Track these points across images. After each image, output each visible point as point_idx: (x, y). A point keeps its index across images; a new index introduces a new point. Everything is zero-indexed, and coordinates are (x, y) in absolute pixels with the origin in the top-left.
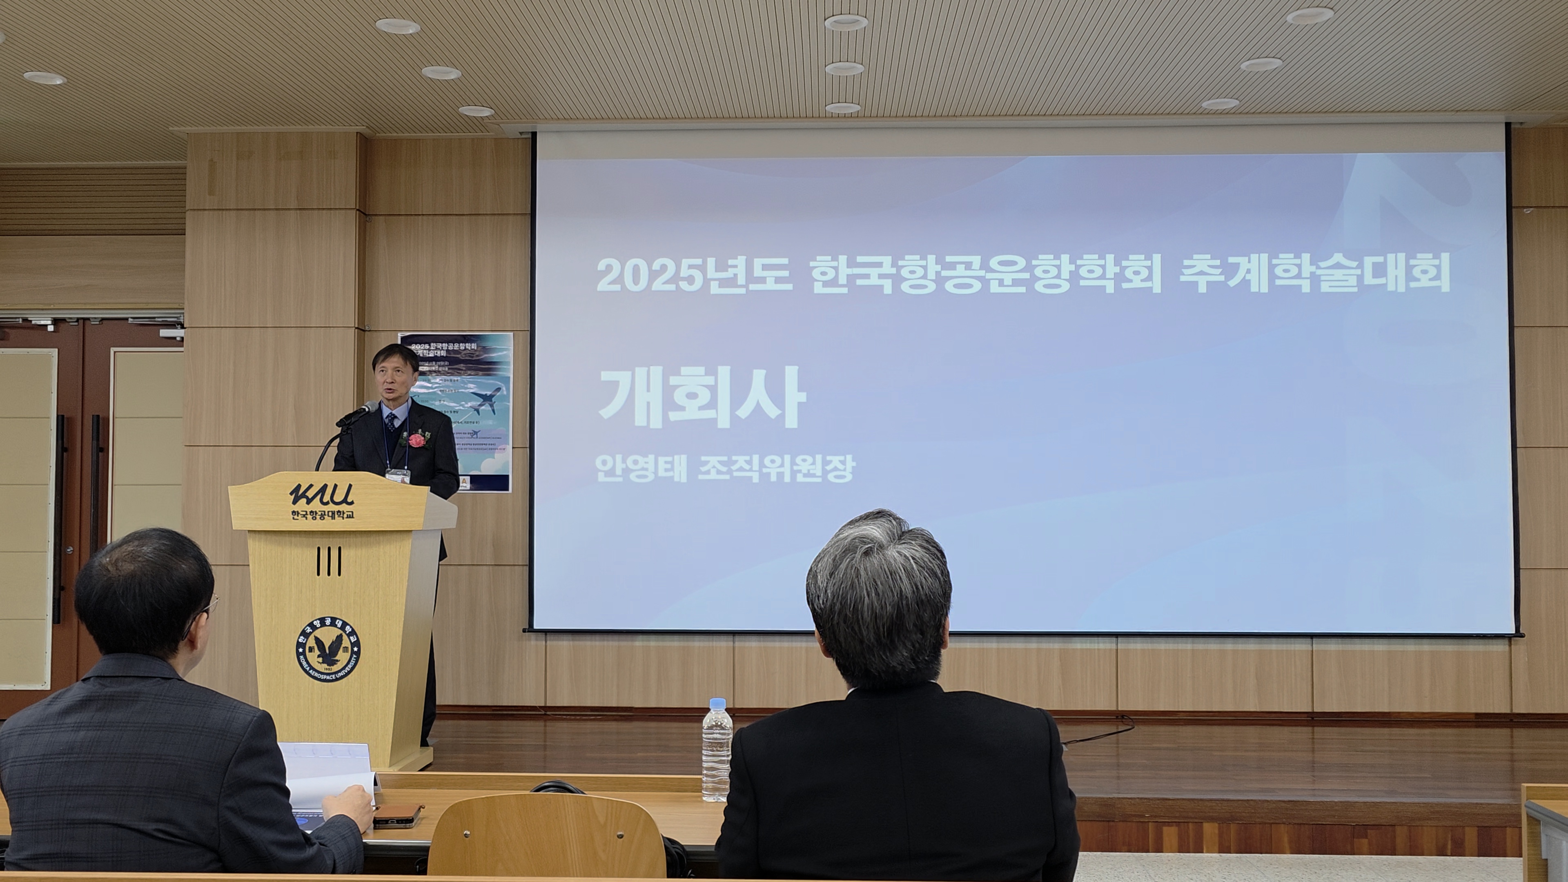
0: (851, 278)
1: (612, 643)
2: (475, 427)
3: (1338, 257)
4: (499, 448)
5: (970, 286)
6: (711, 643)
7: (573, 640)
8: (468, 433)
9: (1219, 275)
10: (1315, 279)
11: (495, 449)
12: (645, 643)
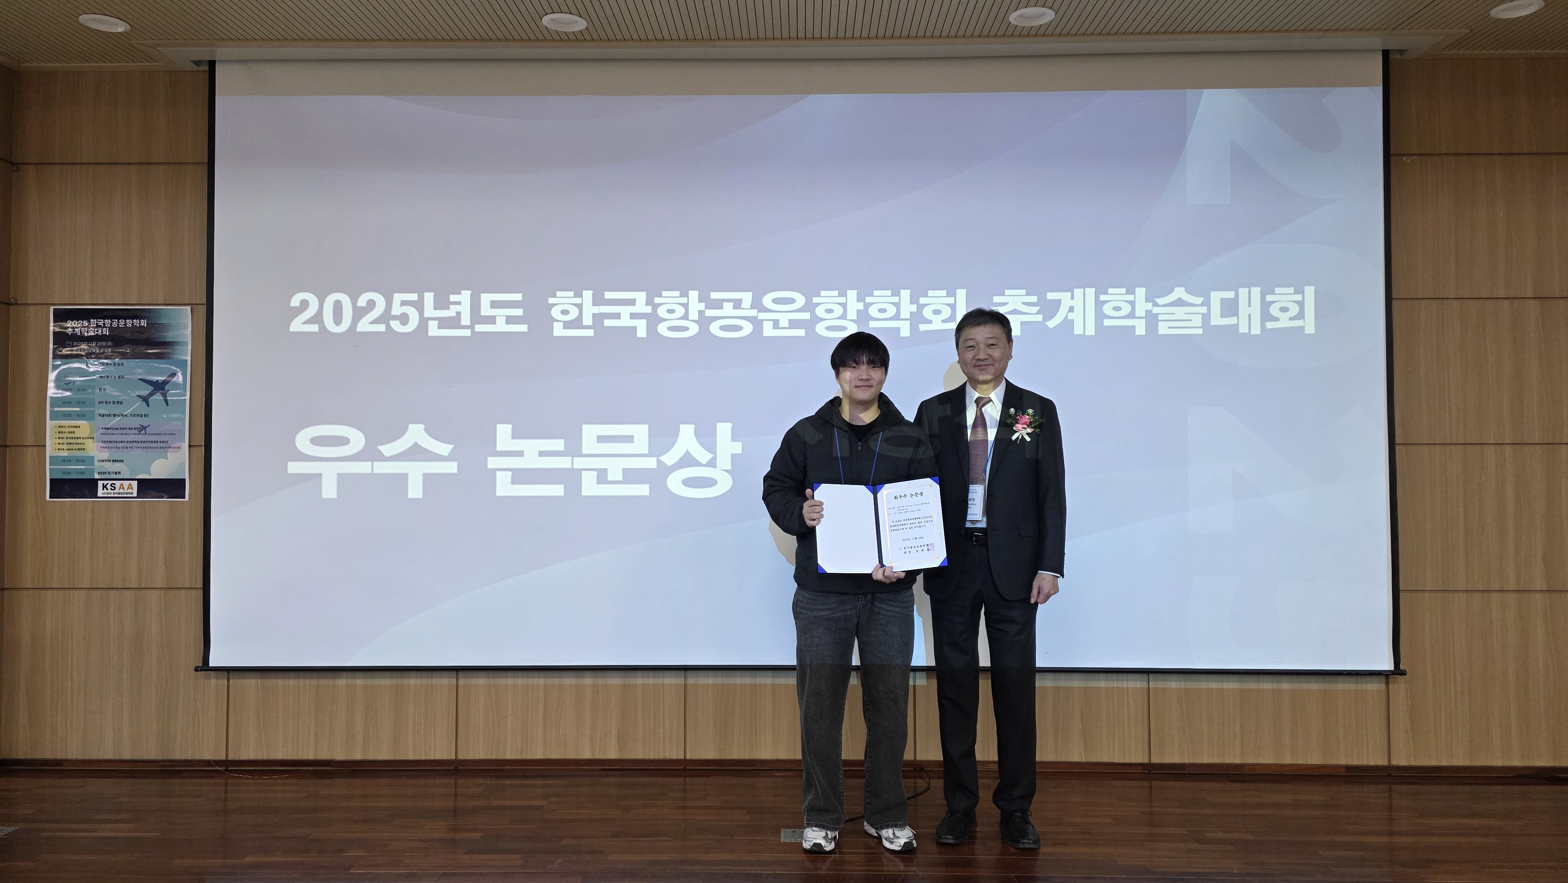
0: (598, 318)
1: (309, 683)
2: (144, 421)
3: (1179, 292)
4: (172, 446)
5: (739, 328)
6: (430, 680)
7: (261, 678)
8: (135, 429)
9: (1037, 313)
10: (1152, 320)
11: (168, 448)
12: (350, 681)
